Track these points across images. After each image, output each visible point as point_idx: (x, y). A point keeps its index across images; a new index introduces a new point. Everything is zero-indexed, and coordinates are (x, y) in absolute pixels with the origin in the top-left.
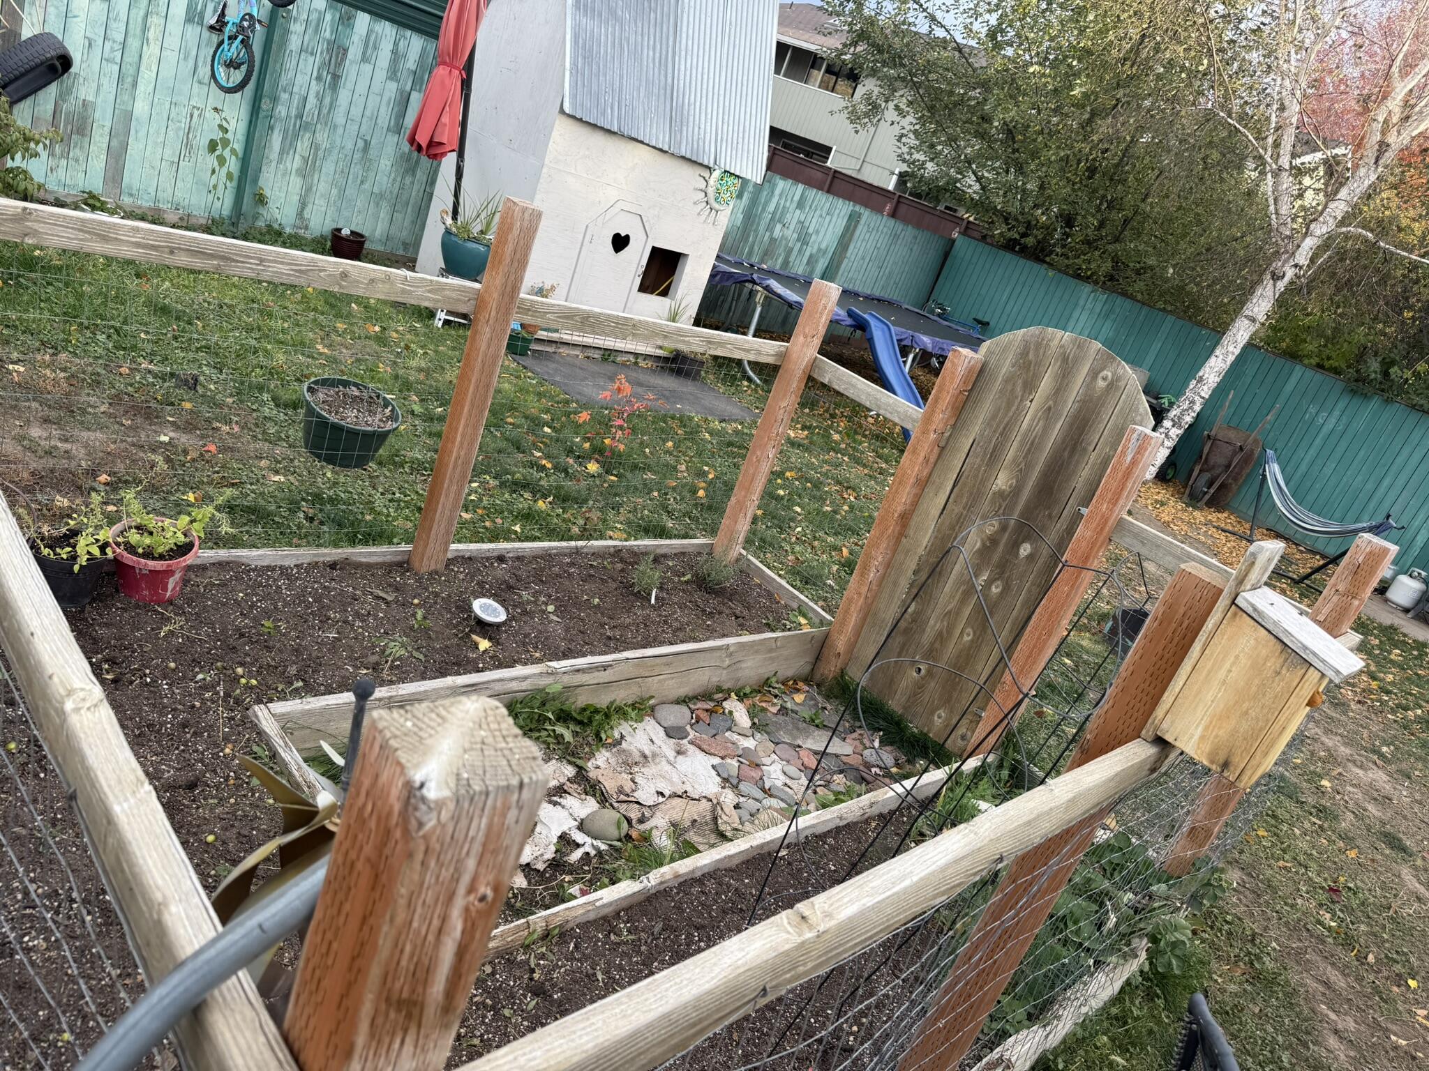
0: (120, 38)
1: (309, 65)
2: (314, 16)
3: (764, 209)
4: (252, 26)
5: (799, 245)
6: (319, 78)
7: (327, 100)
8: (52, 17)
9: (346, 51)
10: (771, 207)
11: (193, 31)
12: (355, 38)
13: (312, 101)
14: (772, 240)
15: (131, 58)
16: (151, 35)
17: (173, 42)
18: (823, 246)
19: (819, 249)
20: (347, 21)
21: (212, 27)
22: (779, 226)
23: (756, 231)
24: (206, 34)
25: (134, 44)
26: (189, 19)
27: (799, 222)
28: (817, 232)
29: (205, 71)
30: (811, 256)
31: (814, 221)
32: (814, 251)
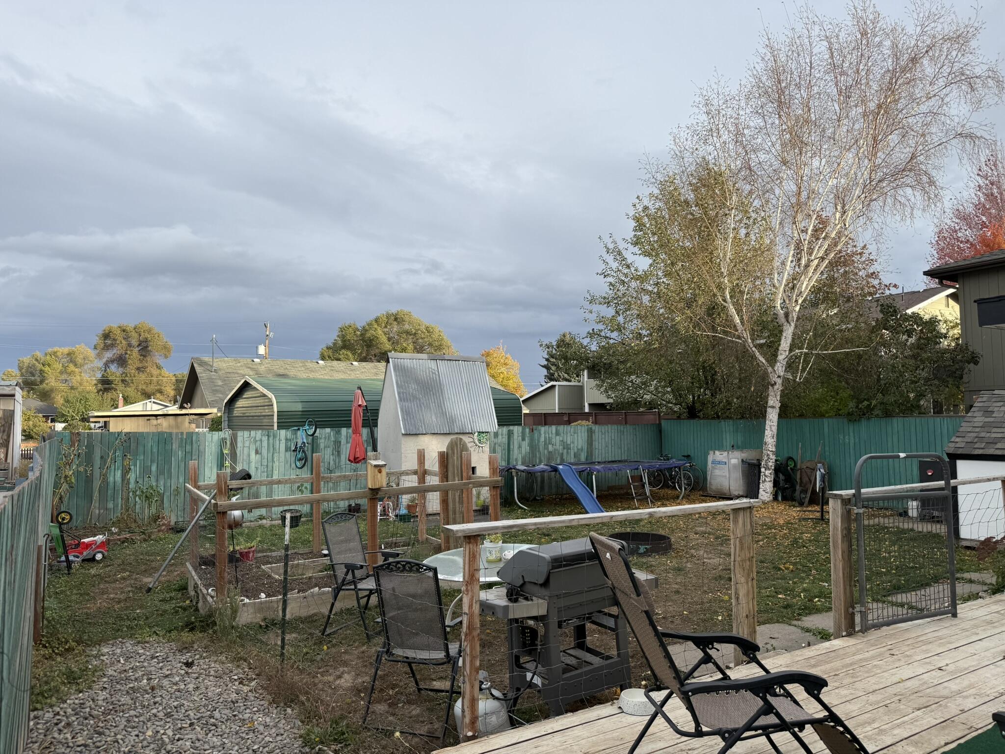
0: (266, 464)
1: (329, 451)
2: (327, 435)
3: (539, 441)
4: (305, 446)
5: (566, 450)
6: (333, 454)
7: (337, 461)
8: (245, 465)
9: (340, 442)
10: (542, 439)
11: (288, 454)
12: (343, 437)
13: (332, 462)
14: (550, 452)
15: (270, 468)
16: (275, 459)
17: (282, 459)
18: (580, 447)
19: (578, 449)
20: (339, 433)
21: (294, 451)
22: (550, 446)
23: (539, 451)
24: (292, 453)
25: (270, 464)
26: (286, 450)
27: (561, 441)
28: (573, 443)
29: (293, 465)
30: (575, 454)
31: (569, 438)
32: (576, 450)
